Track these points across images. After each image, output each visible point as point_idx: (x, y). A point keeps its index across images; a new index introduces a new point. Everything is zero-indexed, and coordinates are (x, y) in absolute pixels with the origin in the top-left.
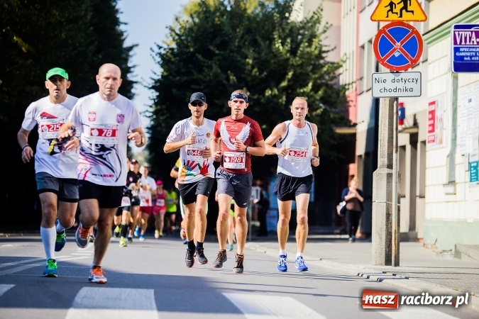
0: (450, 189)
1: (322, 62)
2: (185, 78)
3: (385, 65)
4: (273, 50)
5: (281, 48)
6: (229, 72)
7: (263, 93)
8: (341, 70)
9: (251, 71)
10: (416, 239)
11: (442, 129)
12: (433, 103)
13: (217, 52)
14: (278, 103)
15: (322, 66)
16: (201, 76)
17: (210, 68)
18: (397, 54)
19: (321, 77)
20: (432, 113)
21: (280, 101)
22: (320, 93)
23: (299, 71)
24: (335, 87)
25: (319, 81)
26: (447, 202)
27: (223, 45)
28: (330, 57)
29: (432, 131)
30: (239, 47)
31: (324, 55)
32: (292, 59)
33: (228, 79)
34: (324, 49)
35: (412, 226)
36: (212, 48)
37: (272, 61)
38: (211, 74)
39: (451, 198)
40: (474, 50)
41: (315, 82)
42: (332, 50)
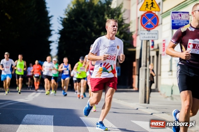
0: (170, 73)
1: (123, 23)
2: (71, 30)
5: (107, 18)
8: (130, 27)
9: (96, 27)
10: (158, 91)
12: (164, 41)
13: (83, 20)
15: (122, 25)
16: (76, 29)
17: (80, 26)
19: (123, 29)
20: (164, 44)
22: (122, 35)
24: (128, 33)
25: (122, 31)
27: (85, 17)
28: (126, 22)
29: (164, 51)
30: (91, 18)
31: (124, 21)
33: (87, 30)
34: (124, 19)
35: (157, 86)
36: (81, 18)
38: (81, 28)
39: (171, 76)
40: (179, 21)
41: (120, 31)
42: (127, 19)
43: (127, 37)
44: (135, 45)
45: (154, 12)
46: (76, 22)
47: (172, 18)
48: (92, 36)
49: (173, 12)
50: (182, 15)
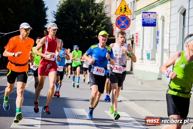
0: (142, 61)
1: (105, 17)
2: (62, 22)
3: (119, 28)
4: (89, 13)
5: (92, 13)
6: (76, 21)
7: (86, 27)
8: (111, 19)
9: (82, 20)
10: (132, 74)
11: (140, 42)
12: (137, 34)
13: (72, 14)
14: (91, 30)
15: (104, 19)
16: (66, 21)
17: (70, 19)
18: (123, 25)
20: (137, 36)
21: (92, 29)
22: (104, 27)
23: (97, 20)
24: (109, 25)
25: (104, 23)
26: (141, 65)
27: (74, 12)
28: (108, 15)
29: (137, 42)
30: (79, 12)
31: (105, 15)
32: (95, 17)
33: (75, 22)
34: (105, 13)
35: (132, 69)
36: (70, 13)
37: (89, 17)
38: (70, 21)
39: (142, 63)
40: (148, 20)
41: (102, 23)
42: (108, 13)
43: (108, 28)
44: (114, 35)
45: (127, 15)
46: (66, 15)
47: (143, 17)
48: (80, 27)
49: (143, 13)
50: (150, 15)
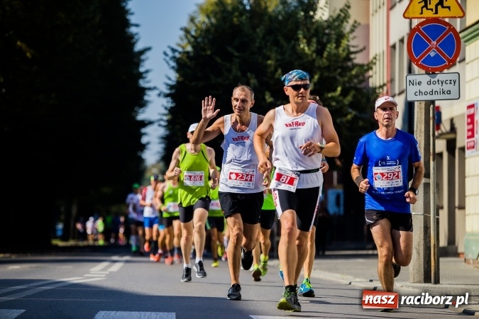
1: (350, 64)
3: (420, 66)
4: (297, 52)
5: (306, 48)
6: (249, 75)
8: (370, 73)
10: (456, 254)
13: (236, 54)
15: (351, 69)
16: (219, 80)
17: (229, 71)
18: (432, 54)
19: (351, 79)
20: (471, 116)
22: (349, 98)
23: (326, 74)
24: (365, 91)
25: (347, 85)
27: (243, 47)
28: (359, 59)
29: (472, 136)
30: (260, 48)
31: (352, 56)
32: (318, 60)
33: (248, 82)
34: (352, 49)
35: (452, 240)
36: (230, 49)
41: (343, 85)
42: (361, 51)
43: (364, 100)
46: (218, 60)
48: (265, 100)
